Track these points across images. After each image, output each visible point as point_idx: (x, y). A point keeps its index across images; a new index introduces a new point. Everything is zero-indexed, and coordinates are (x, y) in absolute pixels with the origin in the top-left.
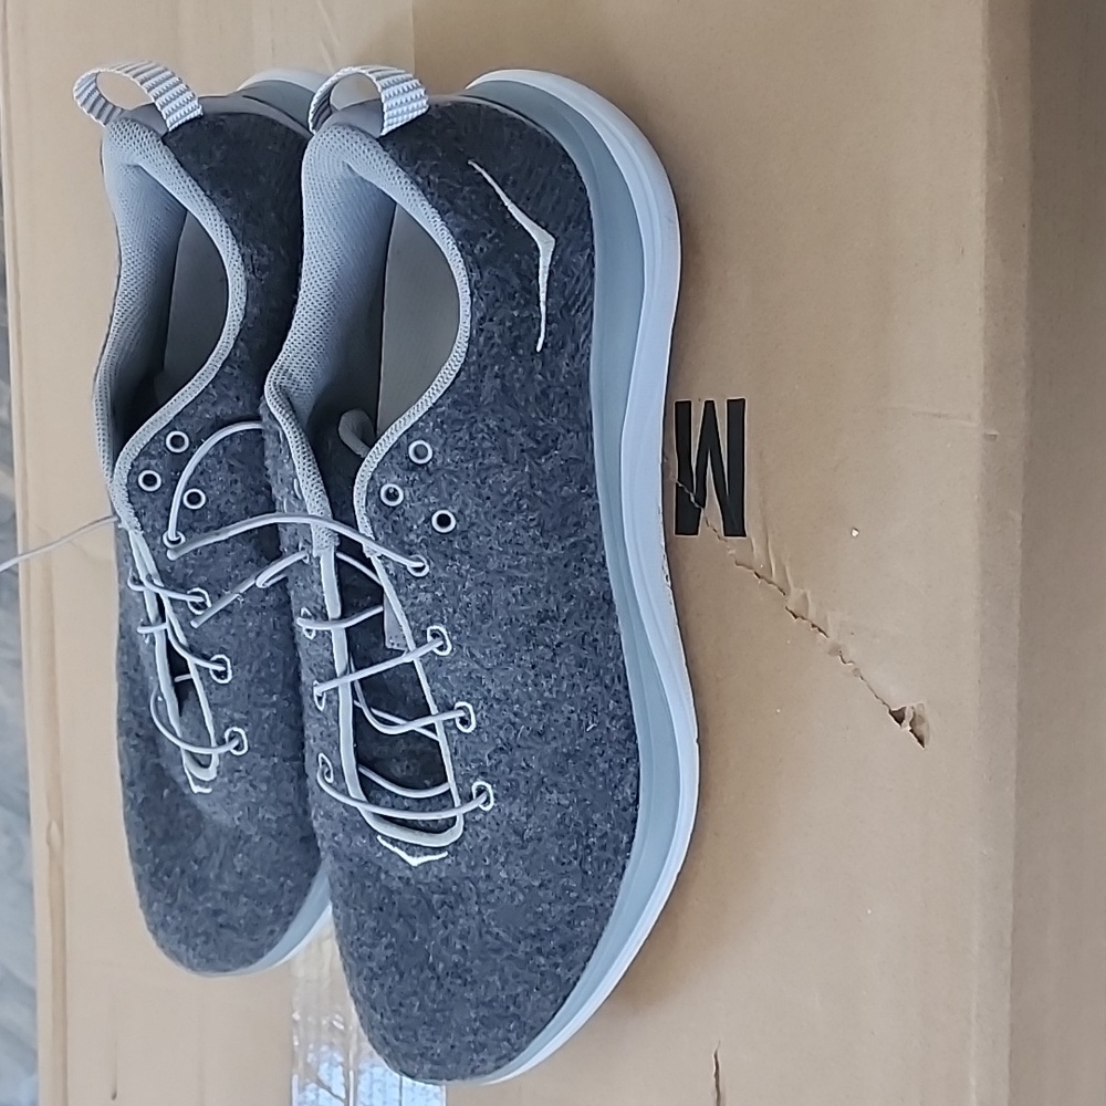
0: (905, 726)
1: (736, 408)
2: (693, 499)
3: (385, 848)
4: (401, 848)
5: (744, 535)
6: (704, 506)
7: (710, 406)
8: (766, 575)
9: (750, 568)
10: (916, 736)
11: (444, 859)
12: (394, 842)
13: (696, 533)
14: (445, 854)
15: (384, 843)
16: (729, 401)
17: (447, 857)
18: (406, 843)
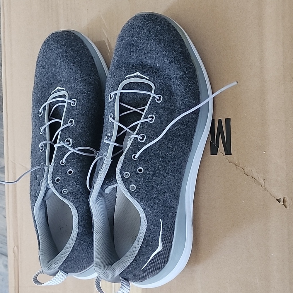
0: (281, 203)
1: (228, 121)
2: (215, 145)
5: (231, 154)
6: (219, 147)
7: (220, 121)
8: (238, 165)
9: (233, 163)
10: (284, 206)
13: (217, 154)
16: (226, 119)
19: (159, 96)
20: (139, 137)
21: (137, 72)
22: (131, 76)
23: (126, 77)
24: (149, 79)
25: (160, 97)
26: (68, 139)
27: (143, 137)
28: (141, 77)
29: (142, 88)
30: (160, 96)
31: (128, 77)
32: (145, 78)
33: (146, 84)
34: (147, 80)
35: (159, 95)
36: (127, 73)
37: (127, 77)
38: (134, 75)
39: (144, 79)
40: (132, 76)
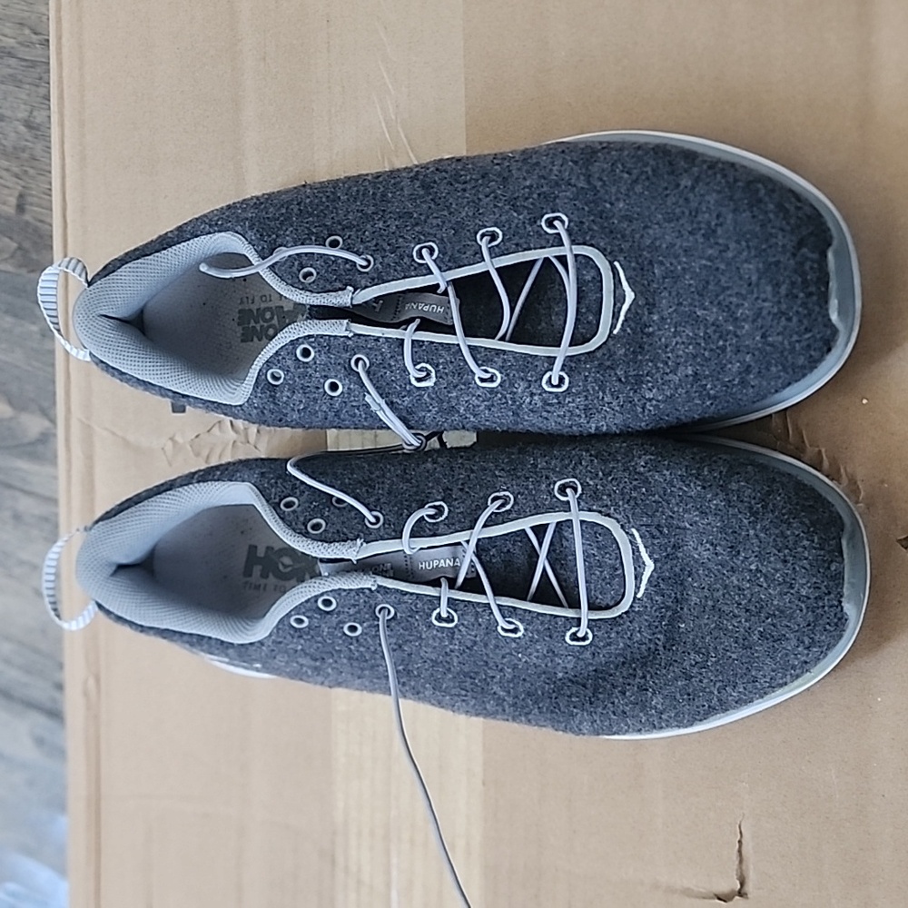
3: (622, 325)
4: (620, 309)
11: (621, 265)
12: (616, 316)
14: (616, 264)
15: (619, 326)
17: (619, 261)
18: (615, 304)
19: (587, 633)
20: (444, 610)
21: (655, 561)
22: (638, 547)
23: (634, 531)
24: (639, 599)
25: (584, 639)
26: (433, 374)
27: (449, 620)
28: (638, 577)
29: (608, 581)
30: (588, 639)
31: (635, 539)
32: (638, 588)
33: (622, 590)
34: (636, 593)
35: (590, 636)
36: (647, 533)
37: (632, 535)
38: (642, 554)
39: (636, 586)
40: (638, 551)
